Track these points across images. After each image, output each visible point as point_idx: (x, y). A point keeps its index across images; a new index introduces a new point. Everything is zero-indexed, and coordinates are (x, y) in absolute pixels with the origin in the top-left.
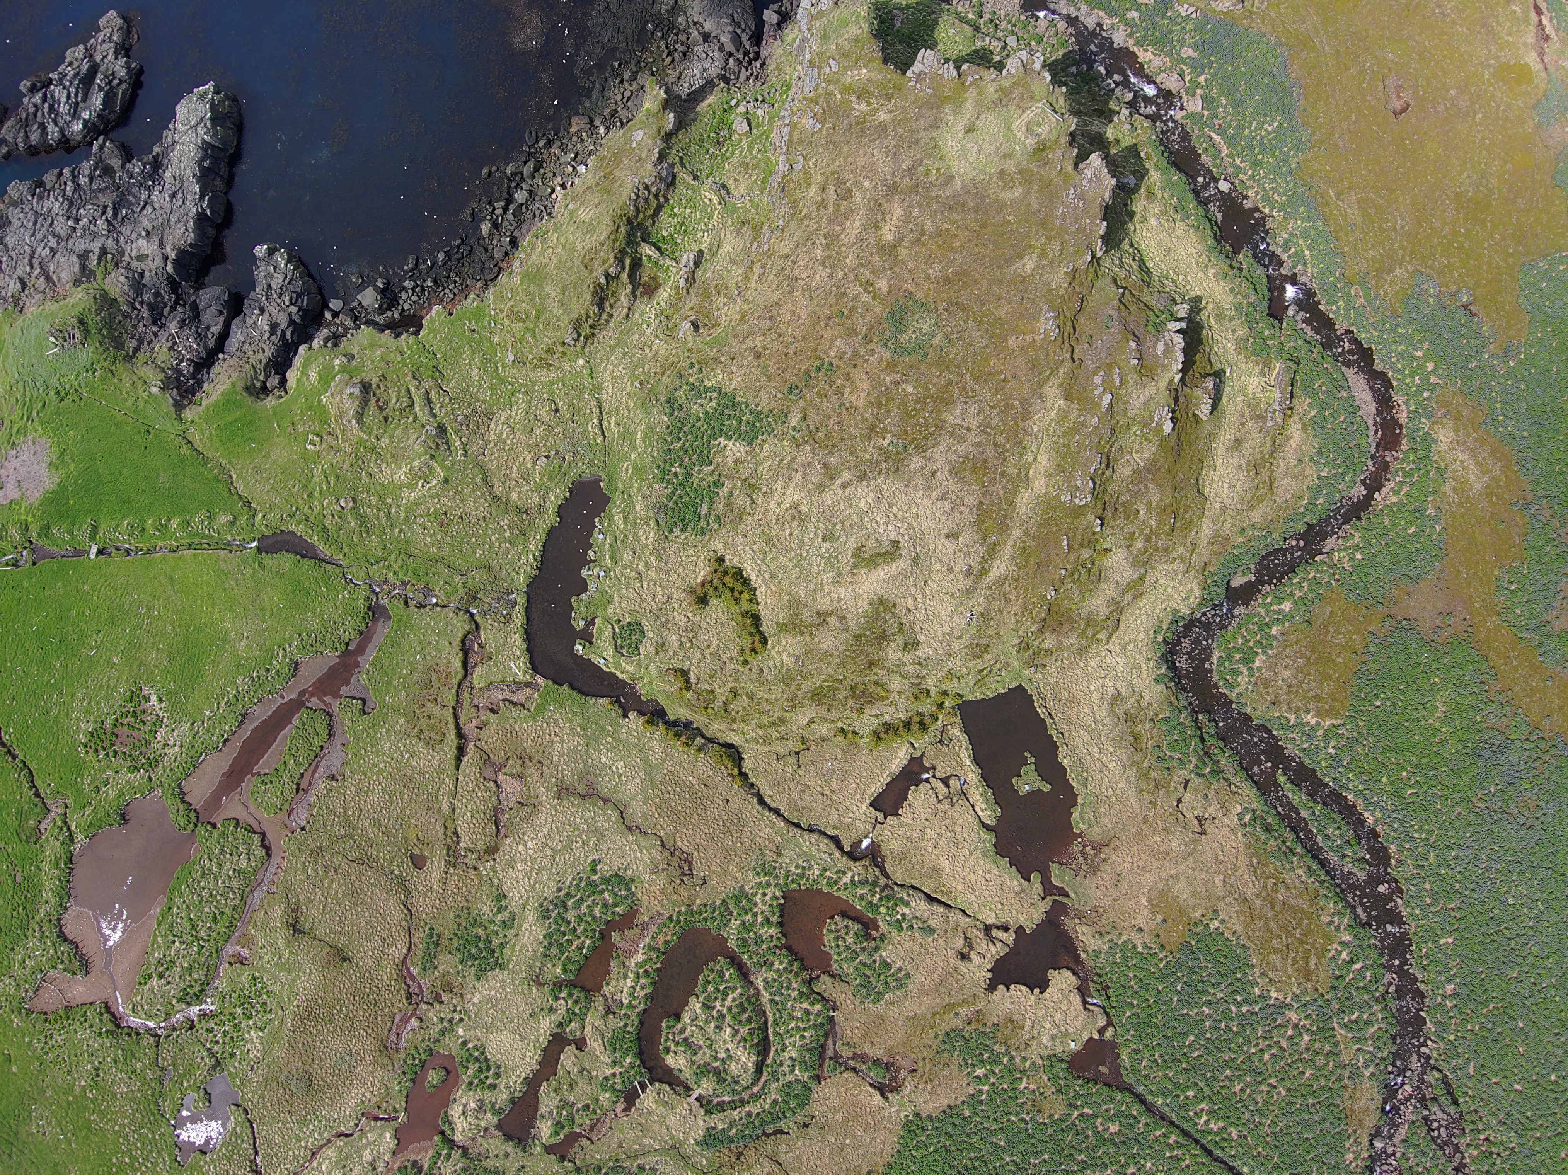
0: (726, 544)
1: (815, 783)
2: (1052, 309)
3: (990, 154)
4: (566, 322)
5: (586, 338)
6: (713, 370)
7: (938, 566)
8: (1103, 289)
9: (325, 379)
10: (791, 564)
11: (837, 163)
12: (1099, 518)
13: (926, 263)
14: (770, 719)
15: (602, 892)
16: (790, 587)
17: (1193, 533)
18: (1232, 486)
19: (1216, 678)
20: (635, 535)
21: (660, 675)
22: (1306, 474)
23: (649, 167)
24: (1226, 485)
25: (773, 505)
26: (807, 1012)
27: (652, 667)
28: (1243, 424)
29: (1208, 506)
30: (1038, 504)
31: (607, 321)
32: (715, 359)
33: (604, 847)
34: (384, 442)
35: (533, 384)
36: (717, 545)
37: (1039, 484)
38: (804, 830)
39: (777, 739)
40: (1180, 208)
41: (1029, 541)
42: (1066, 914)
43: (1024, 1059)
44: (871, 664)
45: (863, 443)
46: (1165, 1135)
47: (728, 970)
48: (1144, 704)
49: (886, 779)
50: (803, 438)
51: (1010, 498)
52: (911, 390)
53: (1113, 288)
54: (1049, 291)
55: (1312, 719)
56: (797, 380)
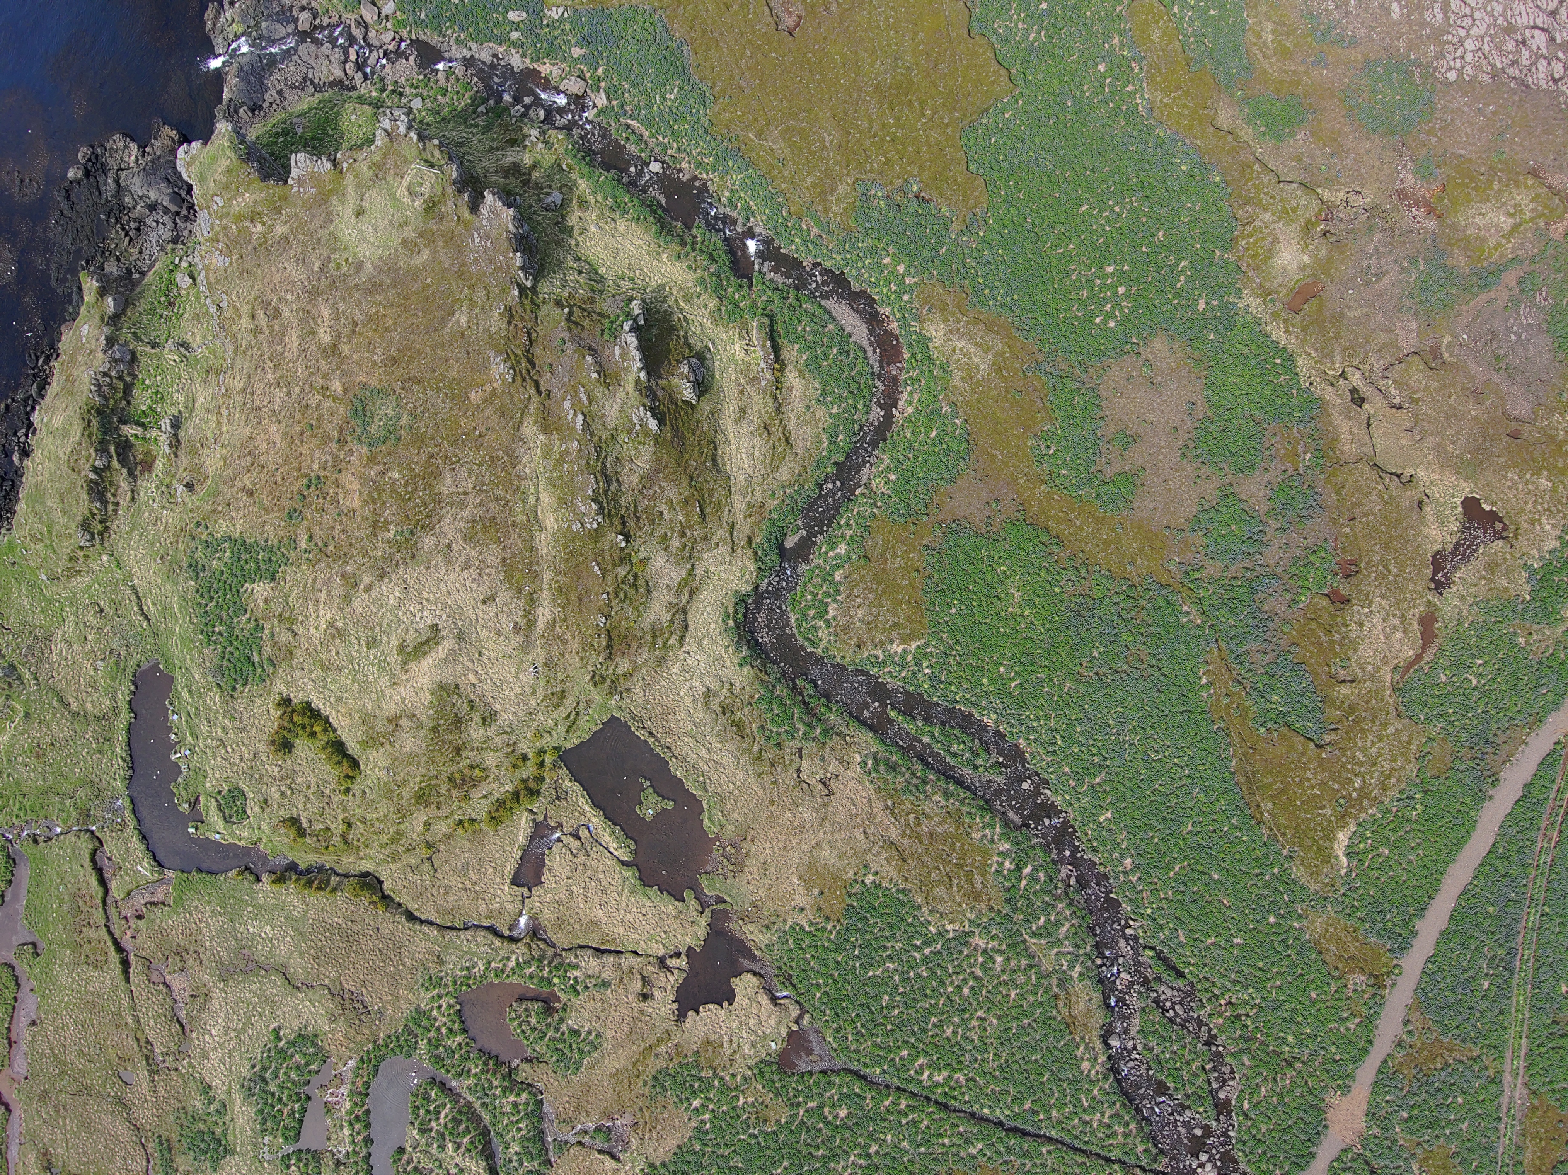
0: (287, 684)
1: (454, 881)
2: (499, 352)
3: (386, 229)
4: (74, 527)
5: (101, 534)
6: (216, 521)
7: (485, 633)
8: (548, 315)
10: (348, 682)
11: (256, 288)
12: (621, 534)
13: (368, 351)
14: (389, 836)
15: (292, 1056)
16: (356, 703)
17: (726, 513)
18: (750, 455)
19: (800, 639)
20: (205, 704)
21: (274, 829)
22: (818, 416)
23: (101, 355)
24: (744, 456)
25: (313, 631)
26: (515, 1105)
27: (264, 825)
28: (742, 392)
29: (732, 481)
30: (556, 541)
31: (116, 511)
32: (214, 511)
33: (279, 1012)
35: (75, 594)
36: (280, 687)
37: (550, 522)
38: (460, 930)
39: (404, 852)
40: (617, 206)
41: (562, 579)
42: (729, 919)
43: (734, 1075)
44: (458, 750)
45: (371, 542)
46: (893, 1103)
47: (432, 1089)
48: (736, 691)
49: (518, 854)
50: (316, 557)
51: (529, 544)
52: (397, 476)
53: (558, 311)
54: (490, 337)
55: (898, 648)
56: (293, 504)
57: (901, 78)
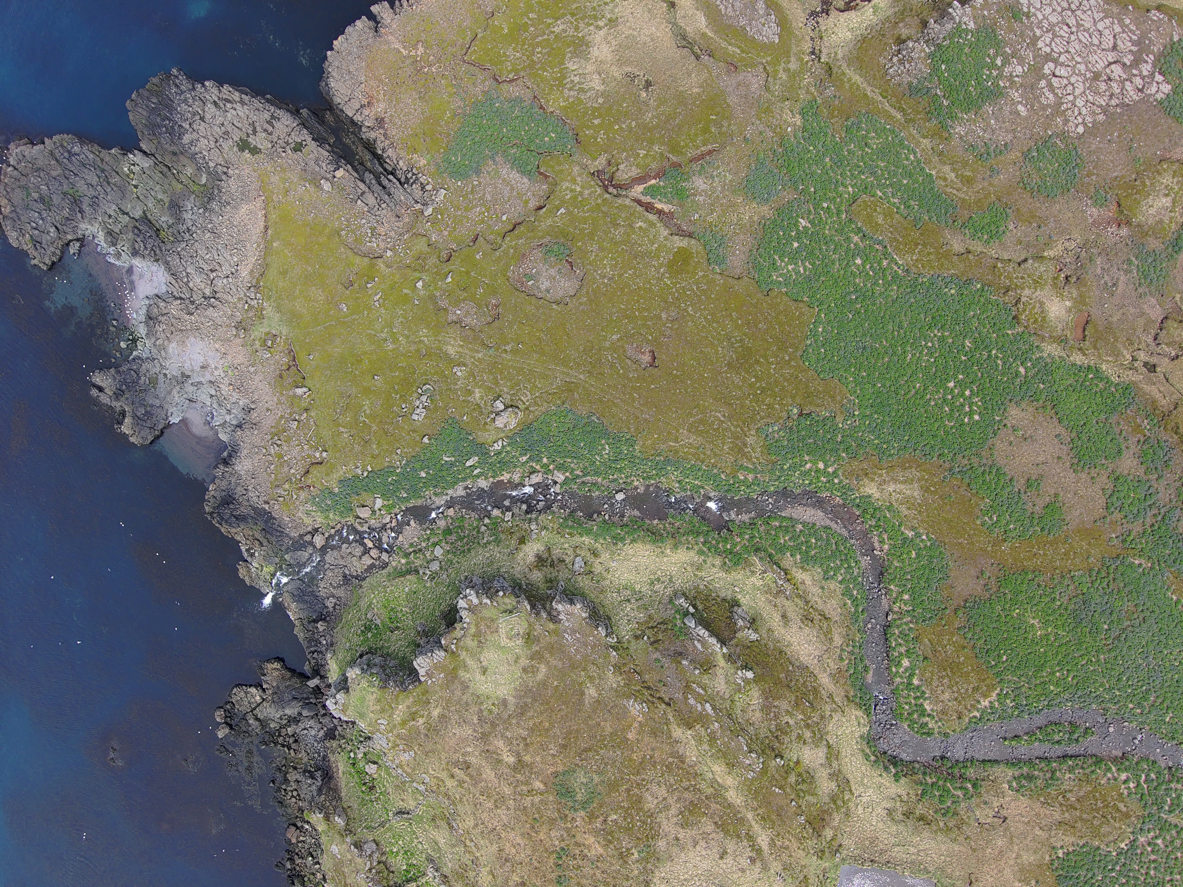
2: (629, 697)
3: (508, 669)
7: (736, 876)
8: (637, 649)
11: (443, 757)
12: (776, 757)
13: (544, 750)
17: (823, 692)
18: (809, 642)
22: (832, 588)
23: (359, 860)
24: (806, 645)
28: (775, 605)
29: (811, 667)
30: (742, 790)
37: (730, 781)
40: (616, 539)
41: (760, 811)
45: (626, 868)
48: (905, 798)
51: (726, 805)
52: (614, 817)
53: (641, 642)
54: (616, 691)
55: (985, 703)
56: (557, 873)
57: (740, 349)
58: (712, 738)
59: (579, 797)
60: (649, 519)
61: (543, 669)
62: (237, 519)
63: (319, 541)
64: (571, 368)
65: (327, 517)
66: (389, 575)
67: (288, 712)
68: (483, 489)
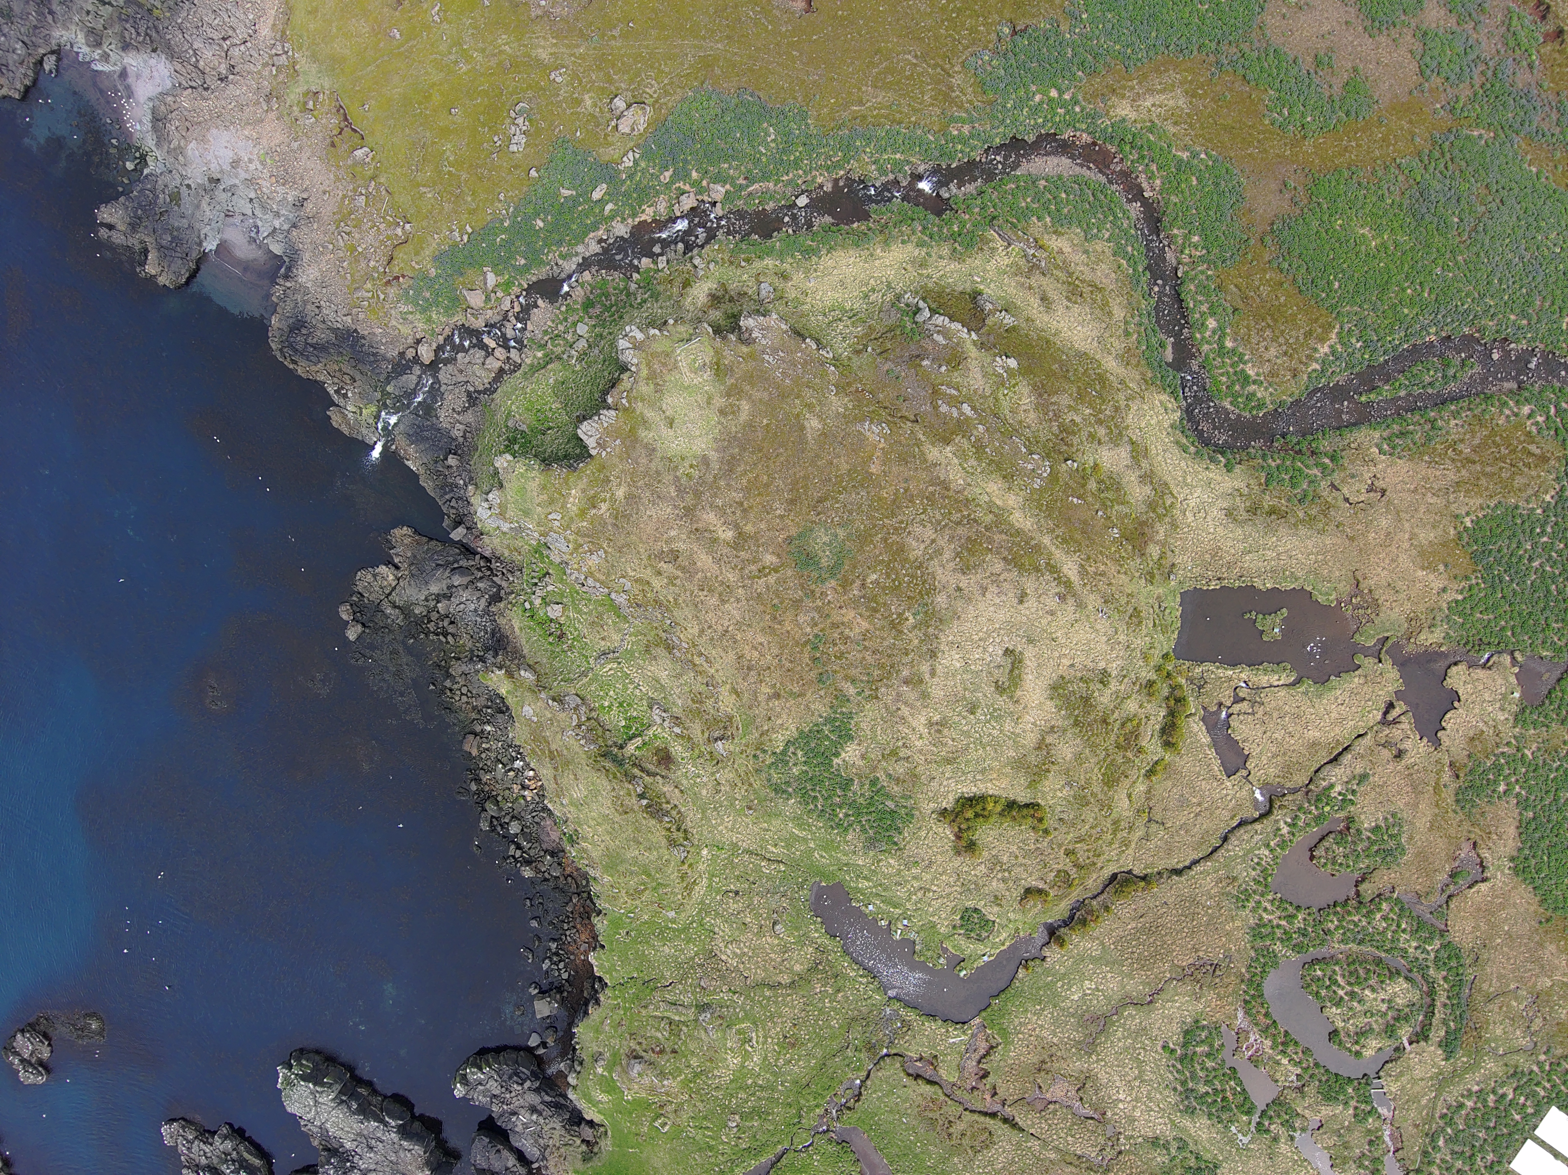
0: (933, 800)
1: (1183, 817)
3: (700, 415)
4: (666, 852)
5: (686, 839)
6: (770, 740)
7: (1044, 622)
8: (862, 365)
9: (609, 1086)
10: (981, 751)
11: (642, 550)
12: (1066, 460)
13: (768, 513)
14: (1110, 832)
15: (1195, 1052)
16: (1000, 761)
17: (1111, 378)
18: (1082, 324)
19: (1247, 414)
20: (885, 876)
21: (1021, 910)
22: (1100, 250)
23: (562, 715)
24: (1079, 328)
25: (919, 743)
26: (1385, 917)
27: (1011, 916)
28: (1030, 288)
29: (1092, 353)
30: (1030, 509)
31: (679, 812)
32: (762, 735)
33: (1155, 1032)
34: (694, 1062)
35: (703, 902)
36: (929, 807)
37: (1013, 500)
39: (1130, 833)
40: (807, 254)
41: (1059, 532)
42: (1403, 647)
44: (1105, 721)
45: (902, 640)
47: (1315, 970)
48: (1246, 491)
49: (1212, 752)
50: (871, 690)
51: (1013, 532)
52: (874, 577)
53: (865, 356)
54: (845, 417)
55: (1324, 349)
56: (816, 672)
58: (979, 448)
59: (824, 562)
60: (847, 224)
61: (745, 406)
62: (315, 348)
63: (426, 353)
64: (704, 38)
65: (429, 320)
66: (526, 373)
67: (435, 589)
68: (622, 238)
